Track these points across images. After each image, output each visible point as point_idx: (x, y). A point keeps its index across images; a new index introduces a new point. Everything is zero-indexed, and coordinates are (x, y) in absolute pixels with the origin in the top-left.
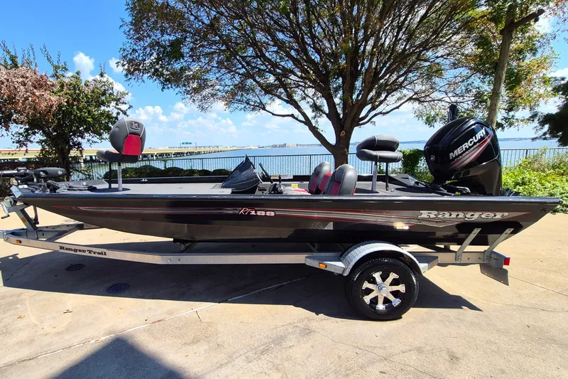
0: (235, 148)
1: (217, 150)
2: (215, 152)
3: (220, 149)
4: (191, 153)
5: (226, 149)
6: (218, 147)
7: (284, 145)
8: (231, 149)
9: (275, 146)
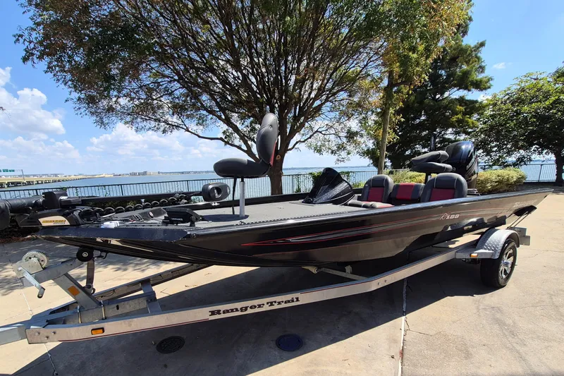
0: (81, 177)
1: (57, 179)
2: (55, 181)
3: (60, 177)
4: (16, 184)
5: (69, 178)
6: (56, 175)
7: (145, 173)
8: (75, 177)
9: (135, 174)
